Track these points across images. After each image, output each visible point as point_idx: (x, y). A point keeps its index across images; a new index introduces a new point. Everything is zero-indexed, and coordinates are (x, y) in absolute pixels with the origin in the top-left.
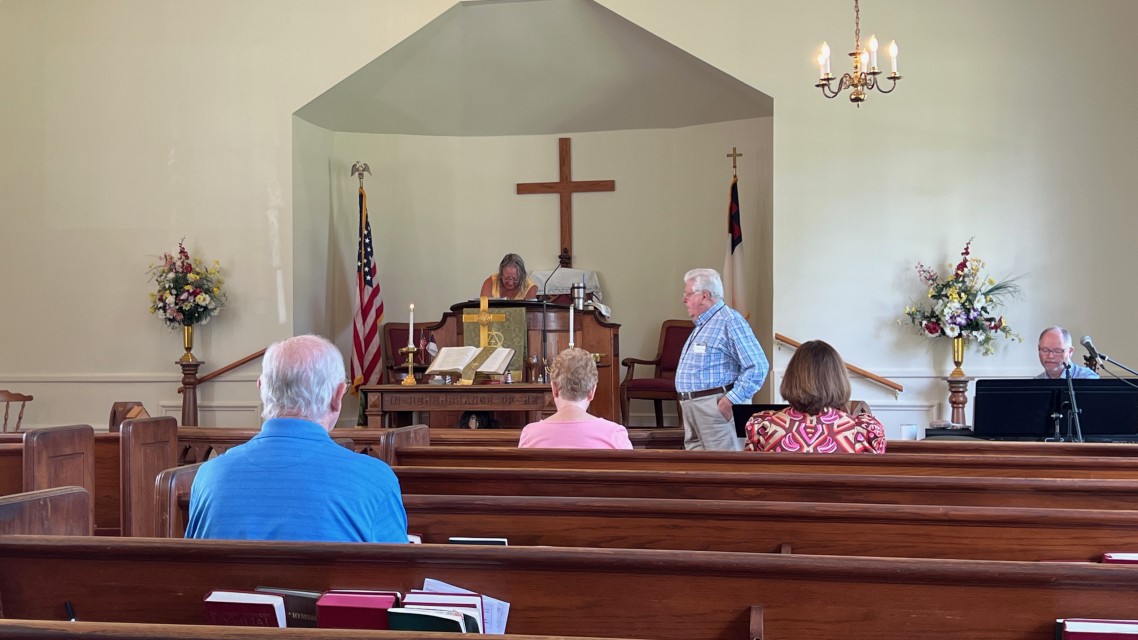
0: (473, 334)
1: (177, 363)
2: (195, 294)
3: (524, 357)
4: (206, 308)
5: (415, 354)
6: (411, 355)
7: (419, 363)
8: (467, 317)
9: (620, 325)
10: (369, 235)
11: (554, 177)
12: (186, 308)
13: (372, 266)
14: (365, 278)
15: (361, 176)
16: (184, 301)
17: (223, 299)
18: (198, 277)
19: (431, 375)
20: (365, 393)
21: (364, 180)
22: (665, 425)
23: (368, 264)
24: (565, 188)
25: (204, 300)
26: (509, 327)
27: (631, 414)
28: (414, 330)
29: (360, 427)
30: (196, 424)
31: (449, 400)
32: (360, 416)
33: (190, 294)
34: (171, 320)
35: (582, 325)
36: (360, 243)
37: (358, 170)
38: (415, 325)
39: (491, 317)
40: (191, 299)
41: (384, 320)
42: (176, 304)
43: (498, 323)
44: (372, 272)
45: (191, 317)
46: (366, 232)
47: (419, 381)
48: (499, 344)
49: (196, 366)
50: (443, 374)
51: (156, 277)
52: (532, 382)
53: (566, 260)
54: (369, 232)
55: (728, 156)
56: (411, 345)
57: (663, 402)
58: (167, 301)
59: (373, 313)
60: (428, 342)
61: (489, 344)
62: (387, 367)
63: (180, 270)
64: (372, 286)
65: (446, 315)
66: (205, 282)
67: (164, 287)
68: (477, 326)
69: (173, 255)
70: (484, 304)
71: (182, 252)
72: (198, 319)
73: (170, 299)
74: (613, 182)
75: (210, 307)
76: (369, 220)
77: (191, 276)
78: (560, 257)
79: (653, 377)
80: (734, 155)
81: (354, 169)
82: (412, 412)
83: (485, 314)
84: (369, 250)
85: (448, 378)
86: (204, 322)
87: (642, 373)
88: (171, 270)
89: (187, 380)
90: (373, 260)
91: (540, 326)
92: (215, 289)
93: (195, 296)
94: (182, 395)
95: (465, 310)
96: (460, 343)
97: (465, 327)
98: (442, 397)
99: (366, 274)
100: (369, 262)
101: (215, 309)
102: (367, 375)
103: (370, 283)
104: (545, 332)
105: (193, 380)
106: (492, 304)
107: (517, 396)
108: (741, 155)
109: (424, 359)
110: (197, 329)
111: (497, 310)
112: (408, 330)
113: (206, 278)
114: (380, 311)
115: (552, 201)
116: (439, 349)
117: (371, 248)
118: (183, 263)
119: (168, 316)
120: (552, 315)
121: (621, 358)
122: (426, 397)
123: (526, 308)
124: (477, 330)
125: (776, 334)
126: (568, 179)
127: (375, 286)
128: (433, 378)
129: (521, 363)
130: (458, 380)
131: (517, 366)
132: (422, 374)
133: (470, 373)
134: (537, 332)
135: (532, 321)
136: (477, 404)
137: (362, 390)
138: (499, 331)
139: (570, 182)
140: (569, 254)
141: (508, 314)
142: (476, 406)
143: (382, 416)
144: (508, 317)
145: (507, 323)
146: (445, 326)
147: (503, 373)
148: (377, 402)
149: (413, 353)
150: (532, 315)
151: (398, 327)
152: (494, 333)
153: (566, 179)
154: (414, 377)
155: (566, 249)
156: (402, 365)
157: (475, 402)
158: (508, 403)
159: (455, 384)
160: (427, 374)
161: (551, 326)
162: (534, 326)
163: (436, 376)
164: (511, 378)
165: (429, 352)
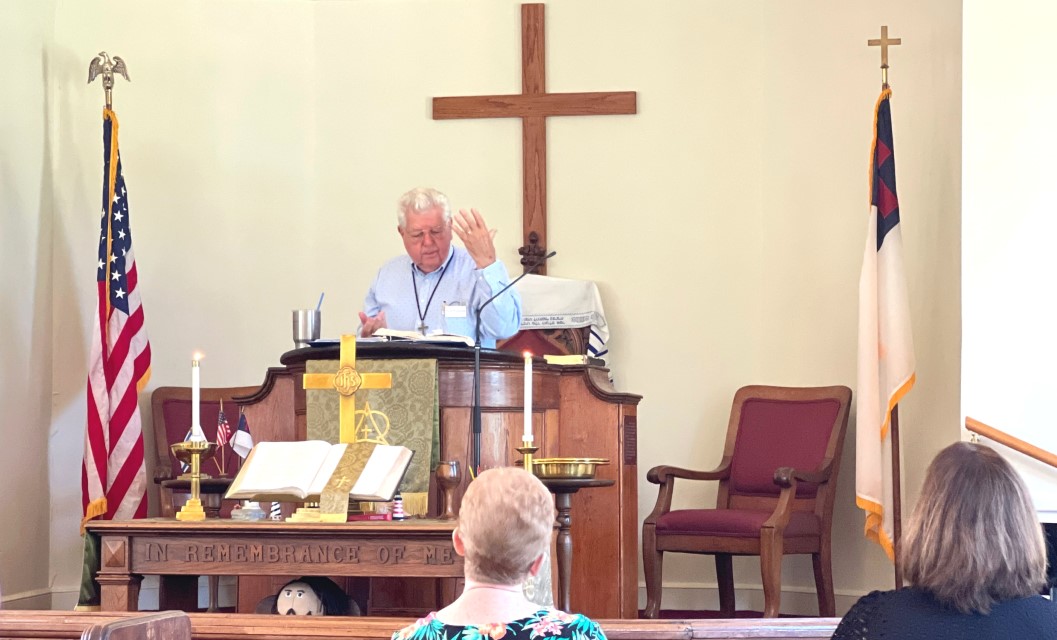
0: (328, 416)
3: (433, 466)
5: (207, 456)
6: (196, 458)
7: (214, 472)
8: (313, 376)
9: (637, 399)
10: (122, 204)
11: (509, 83)
13: (128, 269)
14: (113, 294)
15: (108, 82)
19: (238, 502)
20: (96, 536)
21: (115, 91)
22: (737, 608)
23: (120, 264)
24: (533, 106)
26: (402, 399)
27: (665, 584)
28: (202, 403)
29: (84, 609)
31: (269, 553)
32: (84, 585)
35: (558, 396)
36: (104, 221)
37: (102, 70)
38: (203, 391)
41: (152, 382)
43: (378, 392)
44: (130, 281)
46: (116, 199)
47: (211, 512)
48: (381, 436)
50: (264, 499)
52: (446, 518)
53: (534, 257)
54: (124, 200)
55: (871, 43)
56: (197, 437)
57: (733, 557)
59: (128, 368)
60: (234, 431)
61: (360, 435)
62: (157, 481)
64: (128, 314)
65: (273, 374)
68: (333, 396)
70: (348, 352)
74: (635, 93)
76: (124, 173)
78: (521, 251)
79: (715, 508)
80: (884, 42)
81: (95, 68)
82: (199, 576)
84: (122, 234)
87: (689, 497)
90: (129, 257)
91: (470, 402)
95: (309, 363)
96: (299, 436)
97: (310, 401)
98: (255, 547)
99: (115, 285)
100: (121, 261)
102: (114, 497)
103: (123, 305)
104: (477, 411)
106: (365, 352)
107: (412, 546)
108: (898, 42)
109: (224, 465)
111: (377, 363)
112: (190, 403)
114: (143, 363)
115: (508, 133)
116: (255, 445)
117: (127, 232)
120: (496, 377)
121: (644, 467)
122: (222, 546)
123: (439, 360)
124: (333, 405)
125: (968, 419)
126: (540, 89)
127: (132, 310)
128: (243, 505)
129: (427, 476)
130: (295, 512)
131: (417, 481)
132: (217, 498)
133: (337, 497)
134: (462, 410)
135: (450, 388)
136: (328, 562)
137: (88, 529)
138: (379, 409)
139: (545, 95)
140: (540, 244)
141: (398, 372)
142: (326, 566)
143: (130, 584)
144: (400, 380)
145: (398, 390)
146: (271, 398)
147: (388, 498)
148: (120, 558)
149: (202, 452)
150: (451, 375)
151: (182, 397)
152: (369, 412)
153: (536, 88)
154: (203, 503)
155: (533, 234)
156: (179, 478)
157: (324, 558)
158: (392, 560)
159: (288, 520)
160: (229, 499)
161: (490, 399)
162: (454, 399)
163: (247, 502)
164: (405, 508)
165: (235, 449)
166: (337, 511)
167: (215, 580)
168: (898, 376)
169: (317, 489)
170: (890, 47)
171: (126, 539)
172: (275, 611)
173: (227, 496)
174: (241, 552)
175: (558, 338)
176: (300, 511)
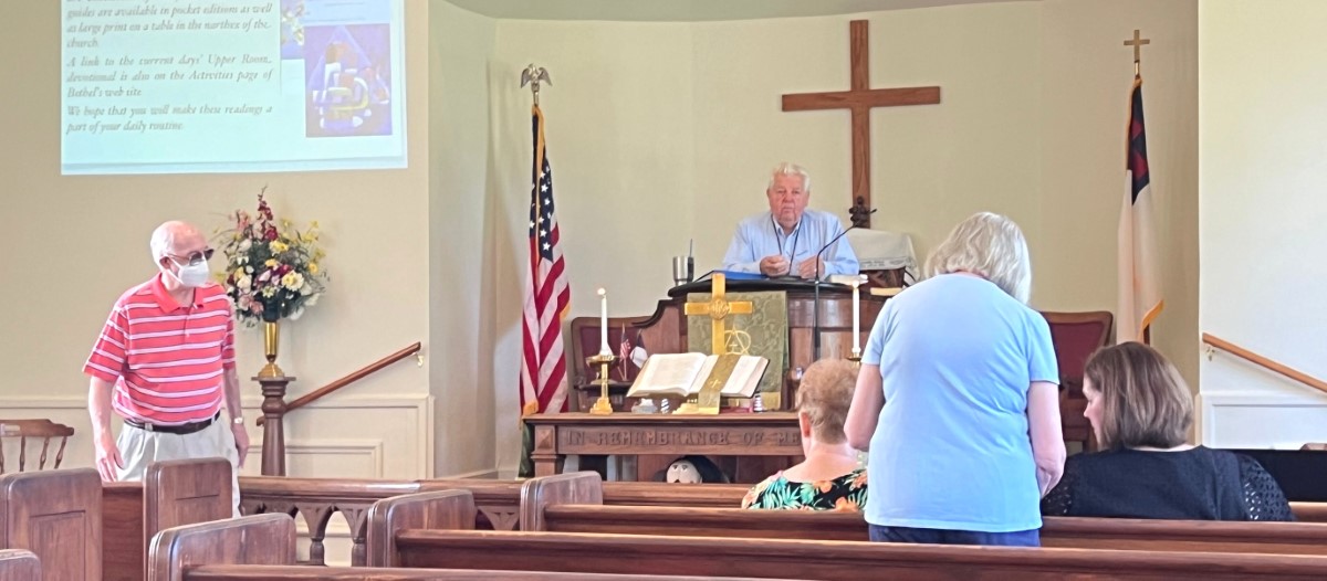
0: (703, 335)
1: (253, 379)
2: (281, 273)
3: (784, 372)
4: (297, 294)
5: (613, 366)
6: (605, 368)
7: (620, 379)
8: (692, 305)
10: (547, 179)
11: (843, 84)
12: (268, 293)
13: (552, 228)
14: (541, 247)
15: (535, 87)
16: (264, 283)
17: (323, 280)
18: (286, 247)
19: (637, 399)
20: (531, 425)
21: (540, 94)
23: (545, 225)
24: (860, 99)
25: (295, 281)
26: (760, 322)
28: (609, 329)
29: (523, 478)
30: (282, 472)
31: (660, 438)
32: (523, 462)
33: (274, 273)
34: (248, 313)
36: (534, 192)
37: (530, 78)
38: (609, 320)
39: (730, 307)
40: (275, 280)
41: (570, 314)
42: (253, 288)
43: (741, 315)
44: (553, 237)
45: (276, 308)
46: (542, 175)
47: (616, 408)
48: (745, 350)
49: (284, 383)
50: (656, 397)
51: (224, 247)
53: (861, 215)
54: (548, 175)
55: (1126, 43)
56: (606, 352)
58: (239, 284)
59: (553, 303)
60: (632, 348)
61: (729, 349)
62: (576, 387)
63: (260, 236)
64: (551, 258)
65: (662, 305)
66: (297, 254)
67: (236, 262)
68: (708, 318)
69: (249, 213)
70: (719, 285)
71: (262, 208)
72: (287, 312)
73: (244, 281)
74: (937, 89)
75: (304, 293)
76: (548, 156)
77: (275, 246)
78: (851, 211)
80: (1137, 42)
81: (525, 76)
82: (606, 456)
83: (719, 301)
84: (547, 202)
85: (665, 402)
86: (294, 316)
88: (246, 236)
89: (269, 406)
90: (553, 218)
91: (810, 323)
92: (311, 265)
93: (281, 276)
94: (261, 428)
95: (690, 295)
96: (683, 349)
97: (690, 323)
98: (650, 433)
99: (542, 240)
100: (547, 222)
101: (311, 295)
102: (543, 401)
103: (548, 255)
104: (817, 331)
105: (277, 406)
106: (730, 287)
107: (769, 431)
108: (1147, 42)
109: (625, 372)
110: (284, 328)
111: (740, 295)
112: (599, 329)
113: (297, 248)
114: (564, 298)
115: (841, 118)
117: (551, 200)
118: (263, 224)
119: (241, 306)
120: (831, 304)
122: (624, 432)
123: (788, 292)
124: (708, 327)
125: (1204, 335)
126: (865, 87)
127: (556, 259)
128: (640, 403)
129: (779, 380)
130: (679, 406)
131: (772, 384)
132: (621, 398)
133: (712, 396)
134: (806, 330)
135: (797, 313)
136: (705, 444)
137: (525, 420)
138: (743, 329)
139: (868, 90)
140: (865, 205)
141: (757, 301)
142: (703, 447)
143: (556, 462)
144: (759, 307)
145: (758, 315)
146: (661, 322)
147: (750, 395)
148: (549, 440)
149: (609, 363)
150: (798, 303)
151: (594, 324)
152: (735, 332)
153: (862, 85)
154: (610, 401)
155: (860, 198)
156: (593, 383)
157: (702, 440)
158: (754, 441)
159: (674, 412)
160: (630, 397)
161: (827, 321)
162: (800, 321)
163: (643, 400)
164: (763, 403)
165: (634, 361)
166: (711, 406)
167: (619, 459)
168: (1150, 303)
169: (696, 389)
170: (1142, 47)
171: (553, 428)
172: (665, 480)
173: (628, 395)
174: (640, 437)
175: (880, 277)
176: (684, 406)
